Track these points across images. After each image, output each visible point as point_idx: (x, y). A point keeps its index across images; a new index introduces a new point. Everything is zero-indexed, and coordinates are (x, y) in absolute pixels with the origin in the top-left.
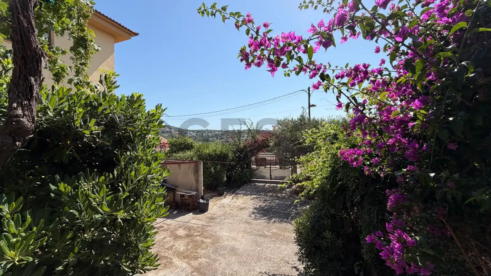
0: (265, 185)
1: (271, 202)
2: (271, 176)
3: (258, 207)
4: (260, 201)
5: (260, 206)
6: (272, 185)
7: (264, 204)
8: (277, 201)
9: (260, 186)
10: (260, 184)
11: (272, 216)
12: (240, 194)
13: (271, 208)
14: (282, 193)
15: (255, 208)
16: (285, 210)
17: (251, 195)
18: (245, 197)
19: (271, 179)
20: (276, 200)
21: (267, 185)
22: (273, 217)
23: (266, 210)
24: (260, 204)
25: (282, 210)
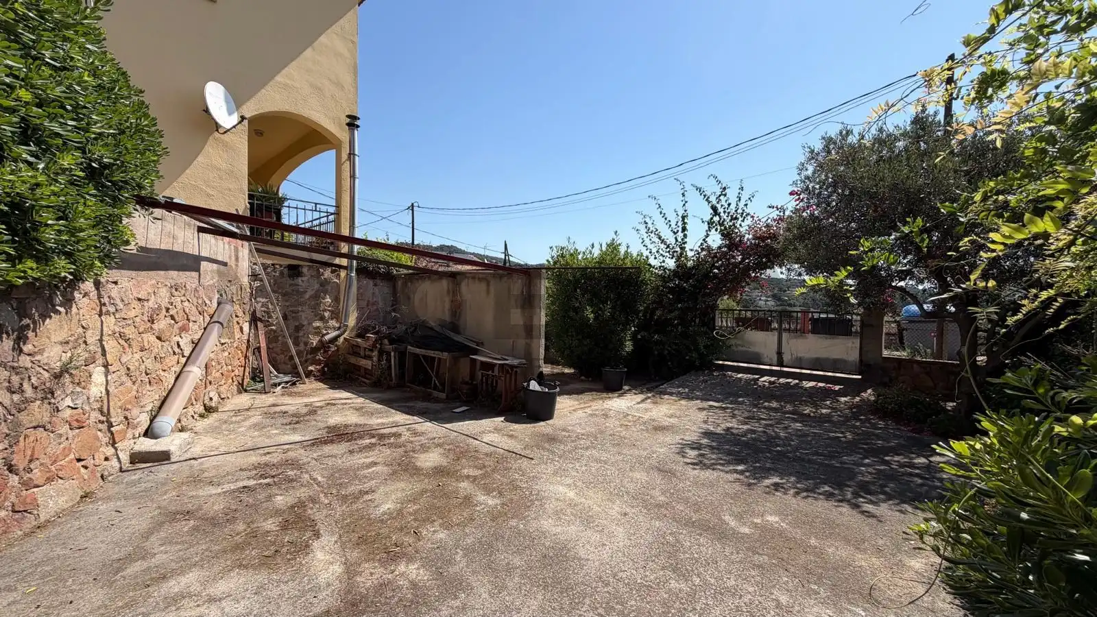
0: (758, 379)
1: (771, 425)
2: (780, 353)
3: (719, 430)
4: (734, 416)
5: (728, 429)
6: (782, 380)
7: (745, 427)
8: (798, 425)
9: (740, 379)
10: (740, 376)
11: (768, 465)
12: (671, 394)
13: (771, 440)
14: (816, 406)
15: (707, 434)
16: (832, 457)
17: (703, 399)
18: (683, 402)
19: (781, 364)
20: (795, 421)
21: (765, 378)
22: (773, 470)
23: (746, 445)
24: (730, 425)
25: (817, 454)
